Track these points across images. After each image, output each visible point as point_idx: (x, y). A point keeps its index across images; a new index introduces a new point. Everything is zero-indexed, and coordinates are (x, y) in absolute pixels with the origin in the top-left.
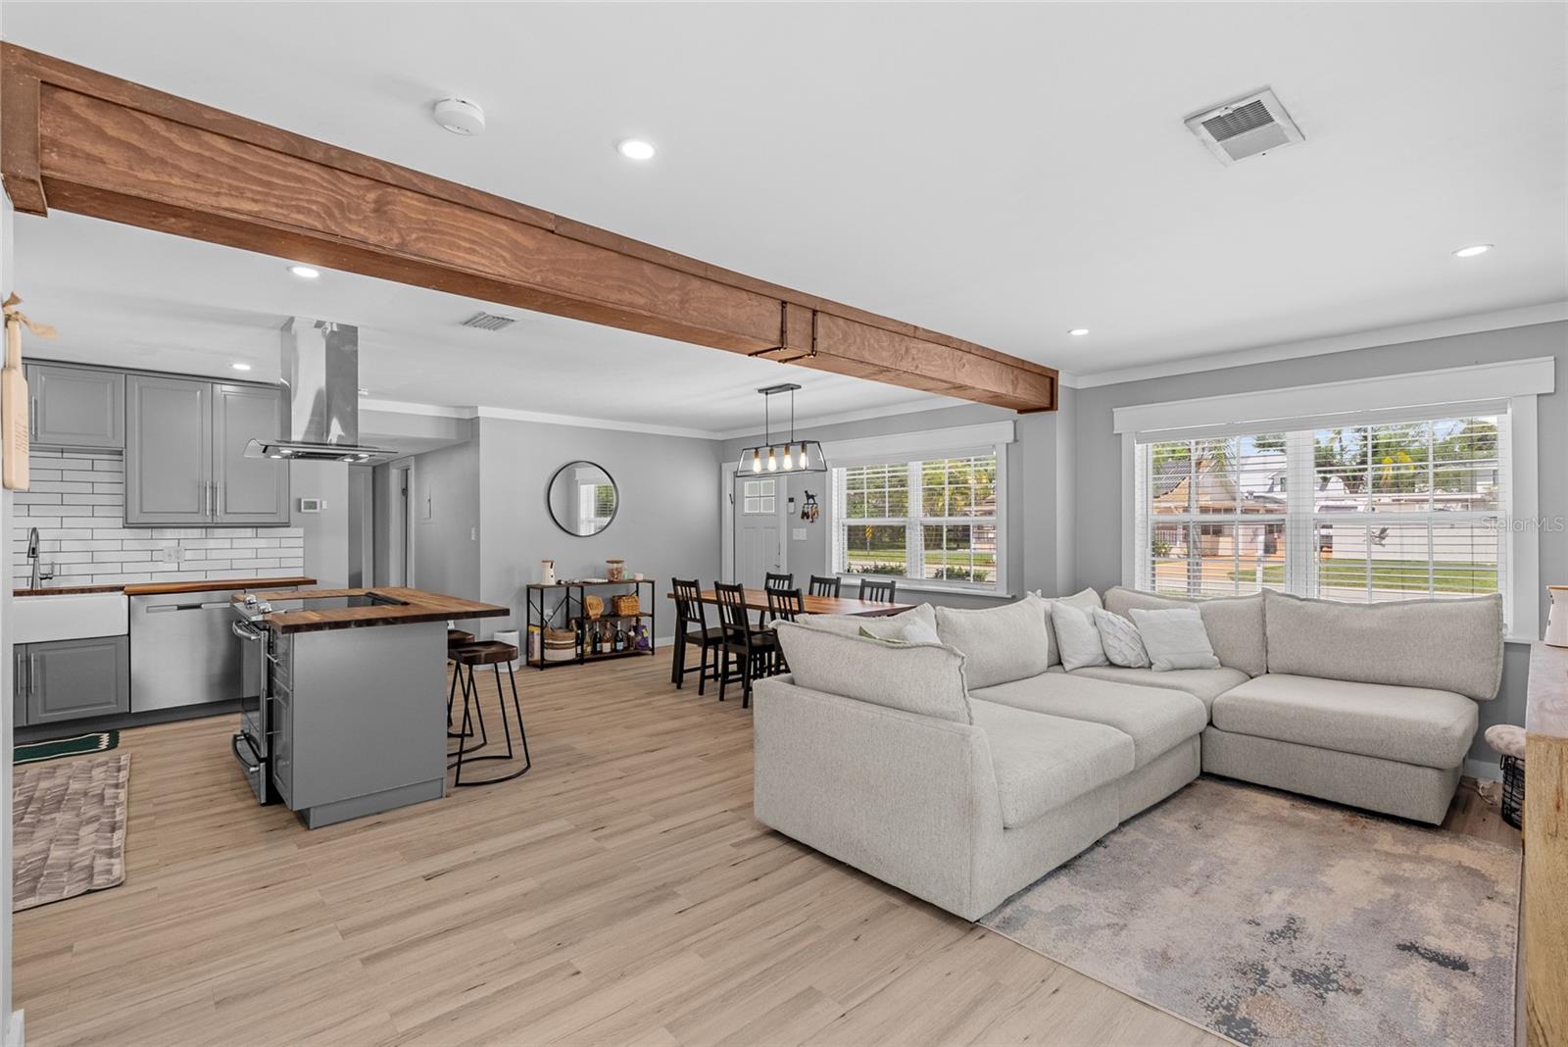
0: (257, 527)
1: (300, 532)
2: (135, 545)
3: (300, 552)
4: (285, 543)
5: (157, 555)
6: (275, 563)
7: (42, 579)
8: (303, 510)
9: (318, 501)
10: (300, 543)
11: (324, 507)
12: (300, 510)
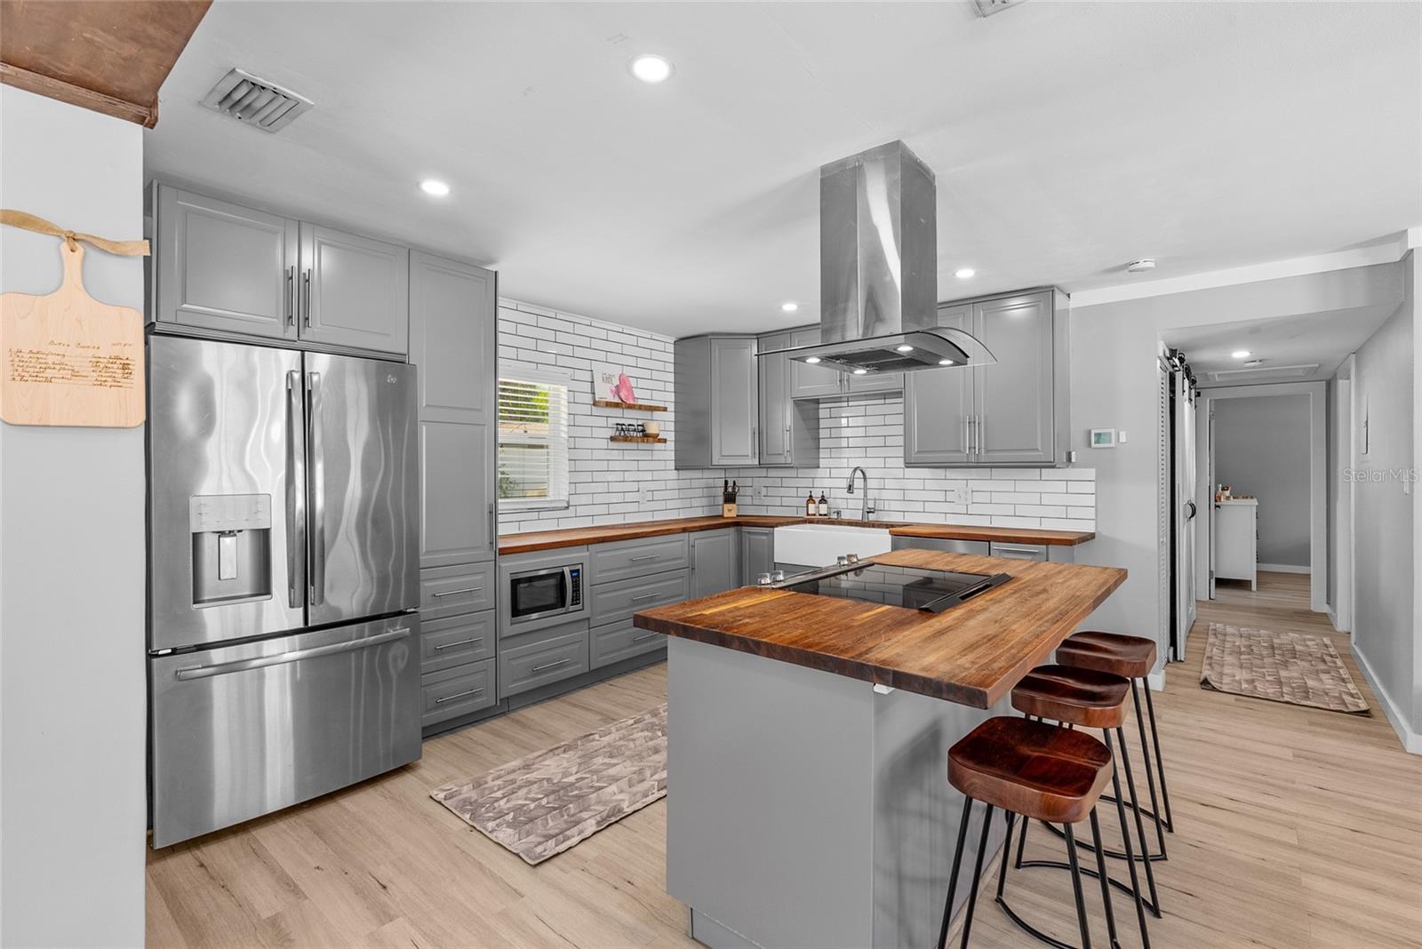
0: (1041, 467)
1: (1091, 473)
2: (930, 485)
3: (1091, 500)
4: (1073, 487)
5: (950, 496)
6: (1061, 512)
7: (868, 512)
8: (1093, 445)
9: (1113, 431)
10: (1091, 487)
11: (1123, 439)
12: (1090, 445)
